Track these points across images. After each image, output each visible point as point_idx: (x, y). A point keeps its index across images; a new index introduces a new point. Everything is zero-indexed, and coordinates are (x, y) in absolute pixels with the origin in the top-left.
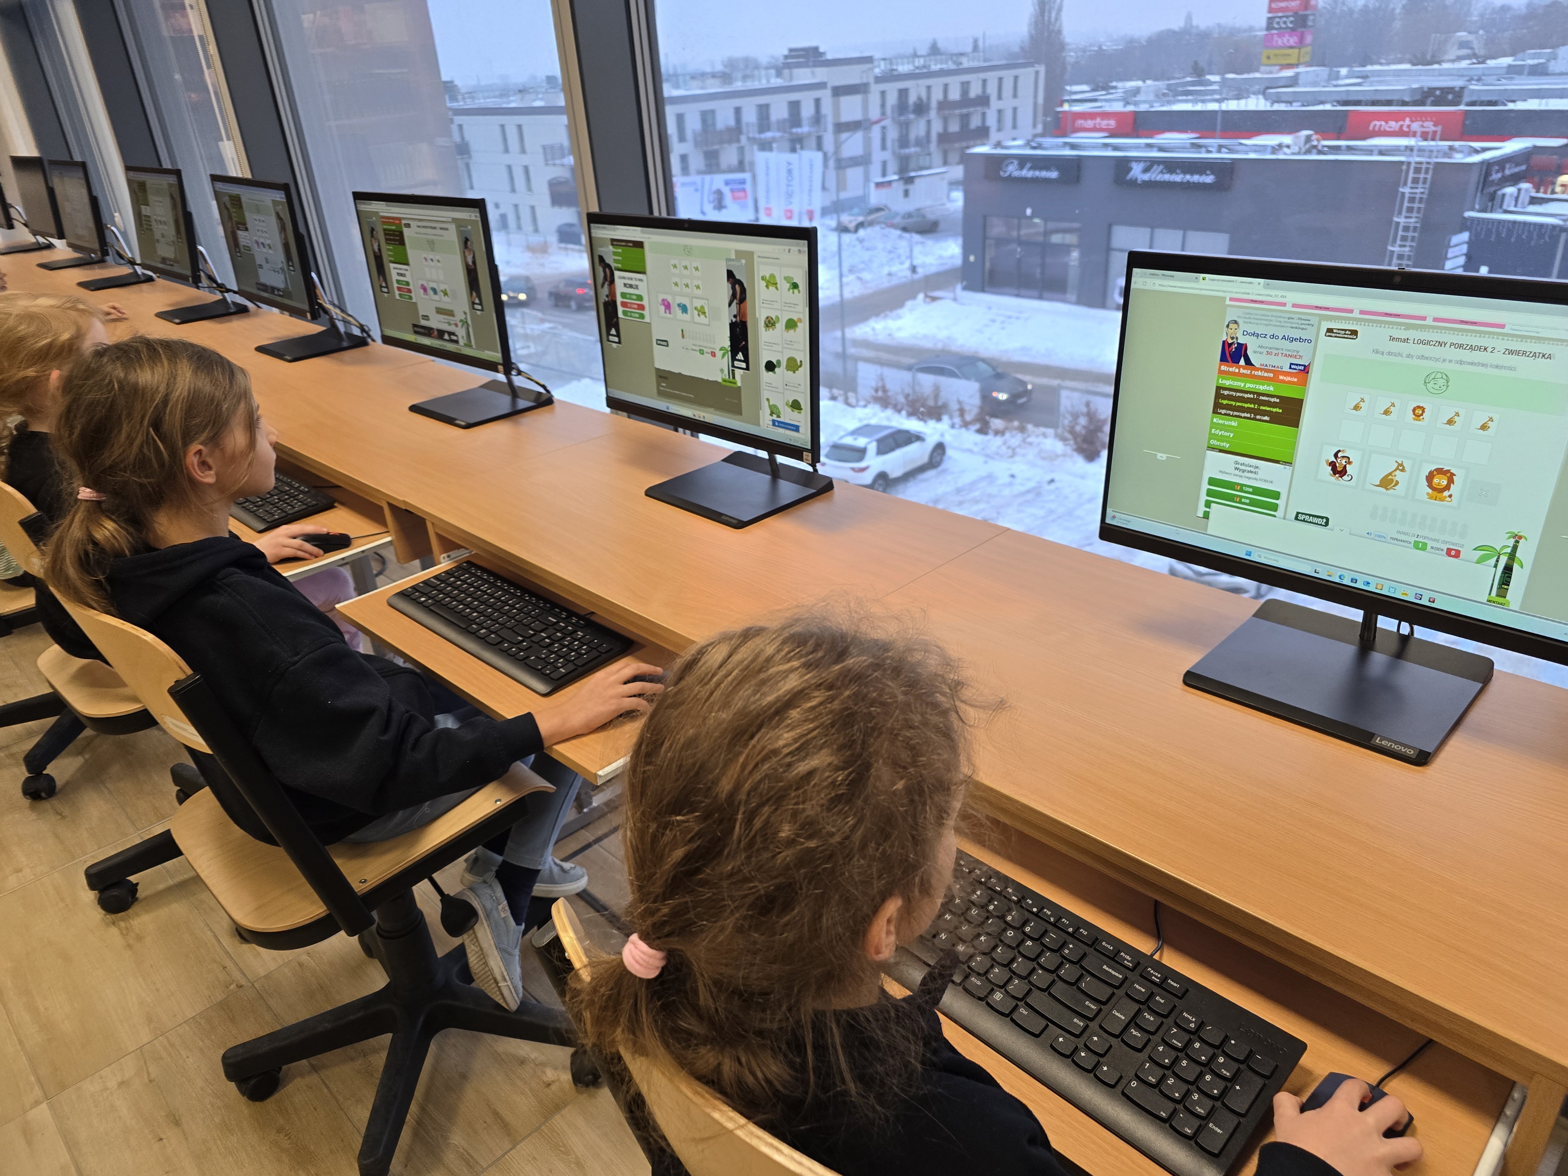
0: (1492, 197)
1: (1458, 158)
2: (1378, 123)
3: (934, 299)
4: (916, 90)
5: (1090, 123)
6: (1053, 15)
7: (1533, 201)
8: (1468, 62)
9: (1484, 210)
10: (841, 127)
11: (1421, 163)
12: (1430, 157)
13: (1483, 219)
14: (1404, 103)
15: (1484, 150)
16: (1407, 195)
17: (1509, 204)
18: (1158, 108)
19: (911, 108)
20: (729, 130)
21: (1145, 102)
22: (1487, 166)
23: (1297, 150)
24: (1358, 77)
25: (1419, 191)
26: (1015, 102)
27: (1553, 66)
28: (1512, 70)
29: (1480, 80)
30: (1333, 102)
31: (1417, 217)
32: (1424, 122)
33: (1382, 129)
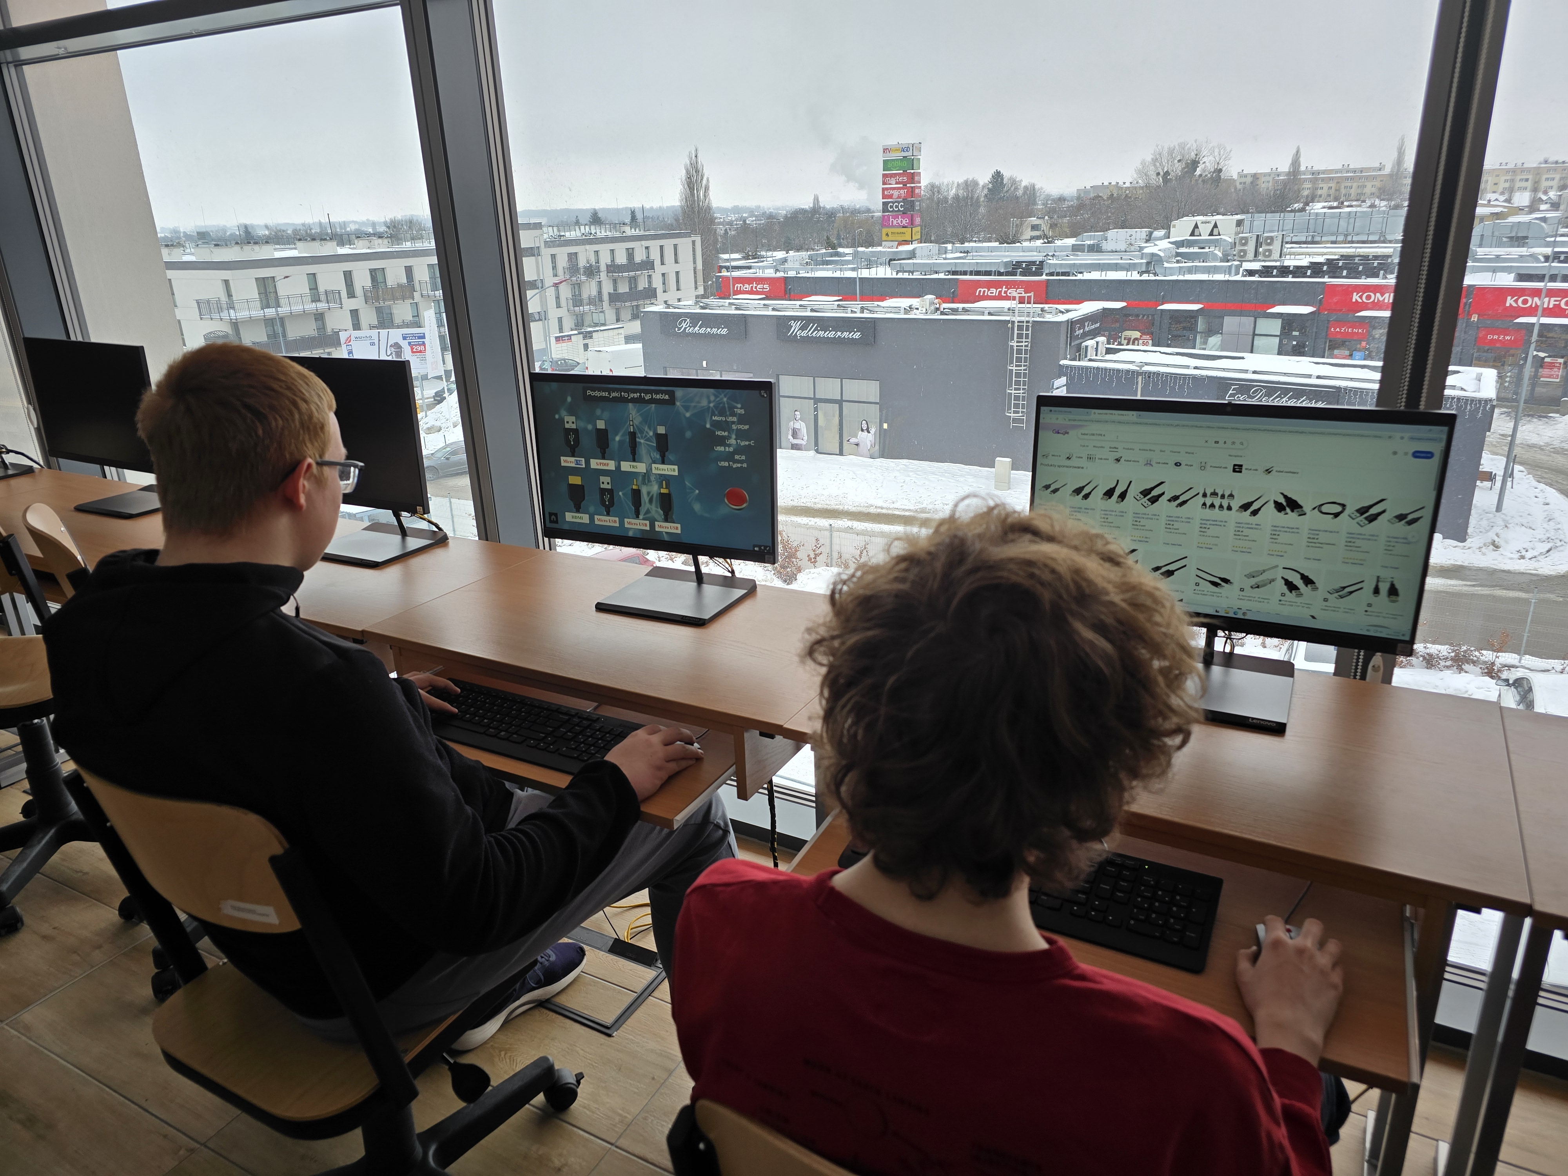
0: (1079, 348)
1: (1049, 318)
2: (982, 290)
4: (585, 255)
5: (747, 287)
6: (702, 192)
7: (1109, 351)
8: (1042, 241)
9: (1074, 359)
11: (1023, 322)
12: (1028, 316)
13: (1075, 367)
14: (1000, 274)
15: (1068, 311)
16: (1015, 348)
17: (1091, 354)
18: (803, 274)
19: (582, 271)
20: (401, 287)
21: (791, 269)
22: (1072, 324)
23: (924, 311)
24: (961, 252)
25: (1023, 344)
26: (677, 267)
27: (1105, 246)
28: (1076, 248)
29: (1053, 256)
30: (945, 272)
31: (1025, 366)
32: (1017, 289)
33: (986, 294)
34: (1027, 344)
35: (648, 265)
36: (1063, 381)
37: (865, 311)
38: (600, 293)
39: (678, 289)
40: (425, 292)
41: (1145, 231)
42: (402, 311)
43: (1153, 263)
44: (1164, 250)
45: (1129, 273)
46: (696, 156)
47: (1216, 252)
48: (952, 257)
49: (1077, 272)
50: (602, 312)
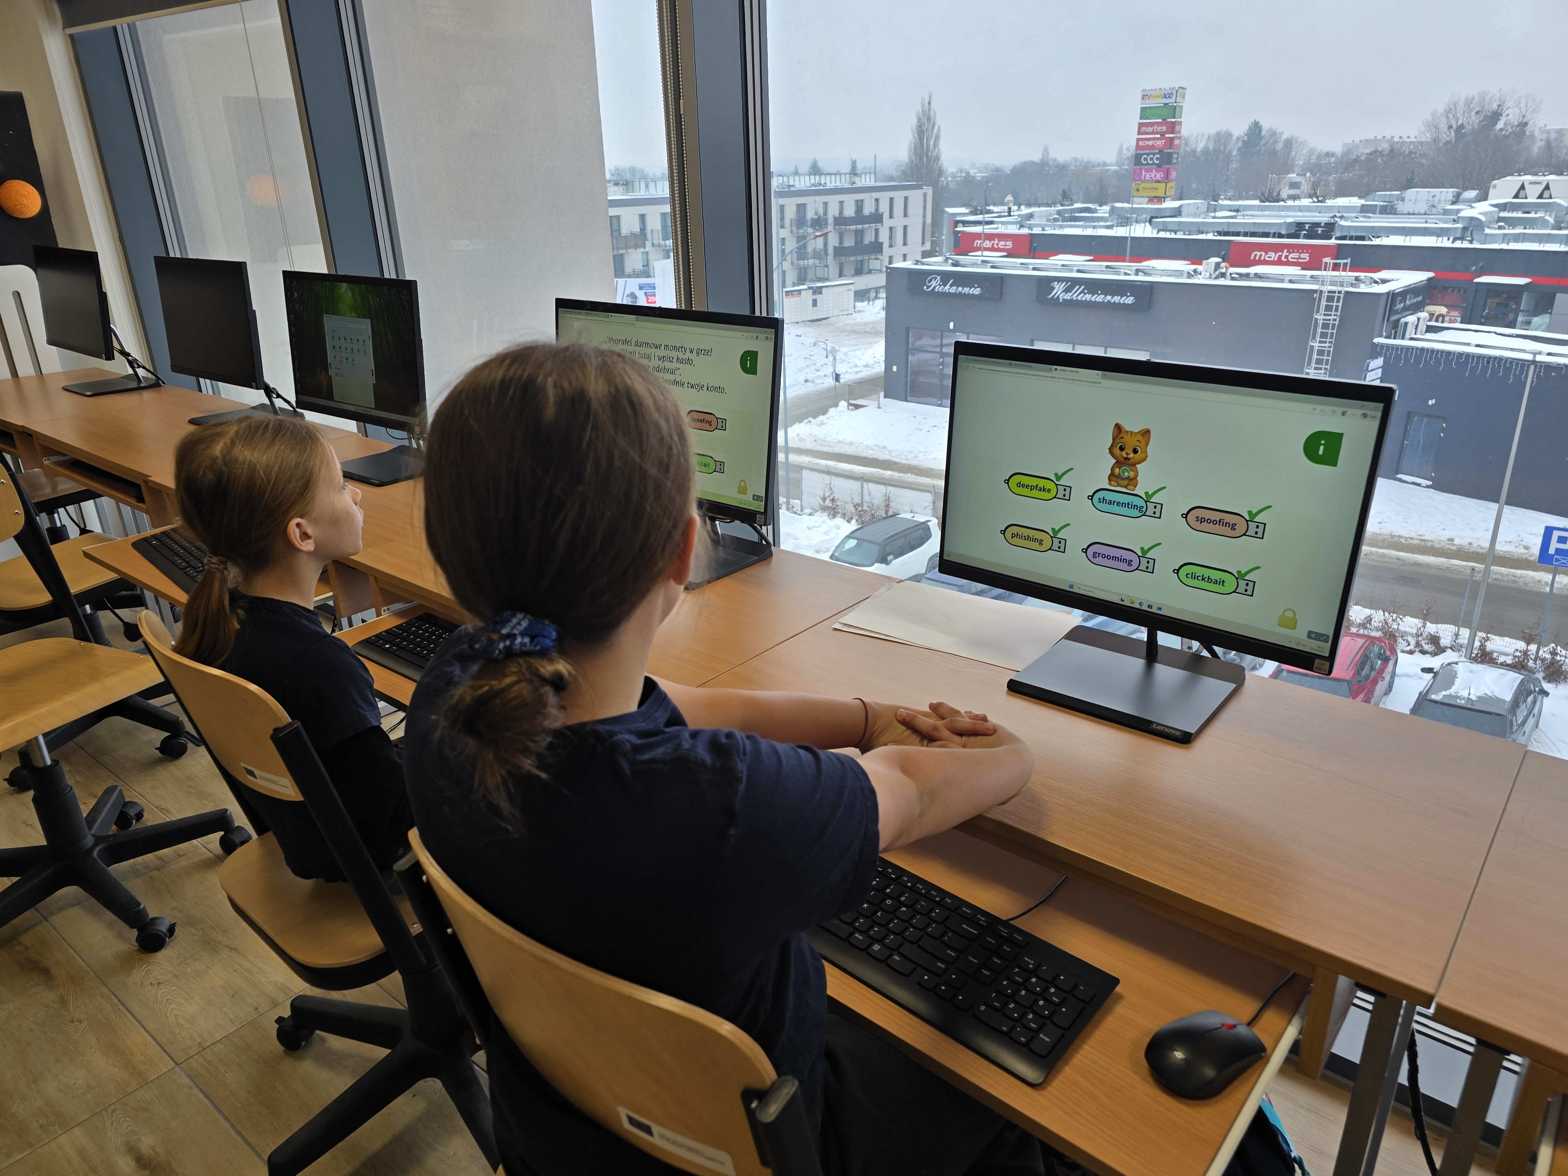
0: (1397, 324)
1: (1363, 289)
2: (1259, 254)
3: (857, 407)
4: (814, 207)
5: (987, 244)
6: (932, 143)
7: (1430, 329)
9: (1387, 337)
11: (1334, 292)
12: (1340, 287)
13: (1391, 345)
14: (1280, 236)
16: (1320, 322)
17: (1410, 331)
18: (1049, 231)
19: (809, 223)
20: (633, 235)
21: (1037, 225)
22: (1392, 297)
23: (1208, 275)
24: (1231, 211)
25: (1331, 318)
26: (906, 221)
27: (1400, 207)
28: (1364, 209)
29: (1342, 217)
30: (1214, 232)
31: (1330, 342)
32: (1300, 253)
33: (1262, 259)
34: (1335, 317)
35: (877, 218)
36: (1380, 361)
37: (1140, 273)
38: (825, 244)
39: (905, 244)
40: (656, 242)
41: (1450, 192)
42: (634, 259)
43: (1470, 229)
44: (1485, 214)
45: (1440, 239)
46: (929, 103)
47: (1547, 218)
48: (1222, 216)
49: (1373, 237)
50: (826, 266)
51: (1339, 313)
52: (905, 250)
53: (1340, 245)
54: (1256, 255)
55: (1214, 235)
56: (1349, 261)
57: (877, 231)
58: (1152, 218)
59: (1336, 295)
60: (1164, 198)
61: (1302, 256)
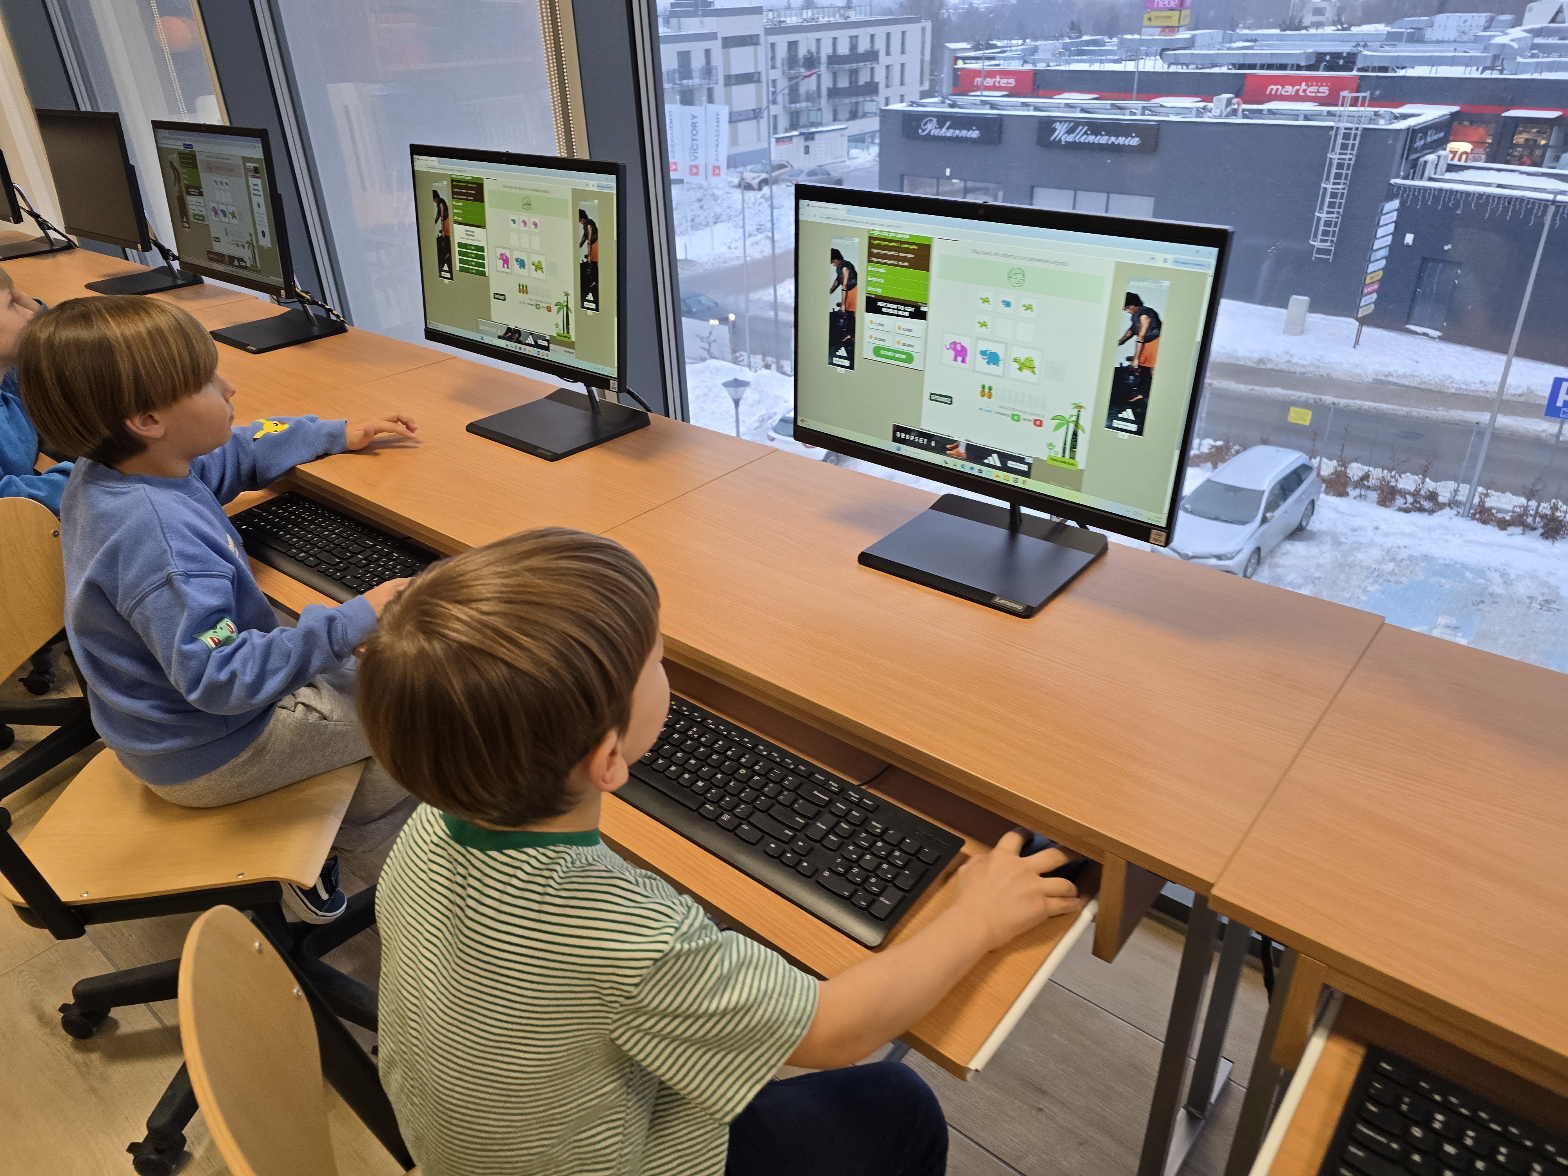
0: (1414, 164)
5: (989, 82)
7: (1451, 168)
9: (1406, 178)
10: (732, 80)
11: (1351, 129)
12: (1358, 123)
13: (1410, 187)
14: (1299, 68)
15: (1407, 116)
17: (1429, 171)
18: (1054, 67)
19: (801, 62)
21: (1042, 61)
23: (1218, 112)
24: (1248, 41)
25: (1347, 157)
26: (903, 59)
27: (1428, 34)
28: (1390, 37)
29: (1365, 47)
30: (1228, 64)
31: (1344, 184)
32: (1319, 87)
33: (1279, 93)
34: (1351, 156)
35: (872, 56)
36: (1395, 204)
37: (1147, 112)
38: (819, 87)
39: (902, 84)
43: (1501, 57)
44: (1518, 41)
45: (1469, 69)
48: (1238, 48)
49: (1398, 68)
50: (820, 110)
51: (1355, 152)
52: (902, 90)
53: (1361, 77)
54: (1272, 89)
55: (1229, 69)
56: (1368, 94)
57: (872, 69)
58: (1163, 50)
59: (1353, 132)
60: (1178, 27)
61: (1321, 89)
